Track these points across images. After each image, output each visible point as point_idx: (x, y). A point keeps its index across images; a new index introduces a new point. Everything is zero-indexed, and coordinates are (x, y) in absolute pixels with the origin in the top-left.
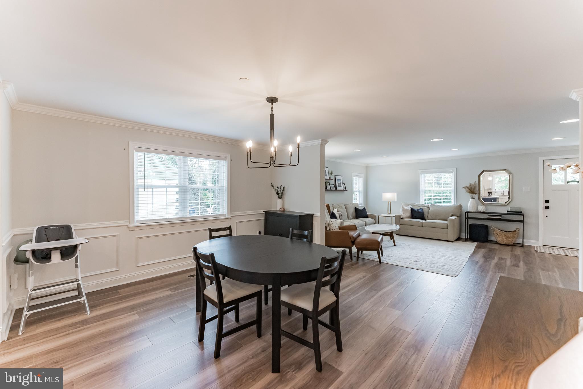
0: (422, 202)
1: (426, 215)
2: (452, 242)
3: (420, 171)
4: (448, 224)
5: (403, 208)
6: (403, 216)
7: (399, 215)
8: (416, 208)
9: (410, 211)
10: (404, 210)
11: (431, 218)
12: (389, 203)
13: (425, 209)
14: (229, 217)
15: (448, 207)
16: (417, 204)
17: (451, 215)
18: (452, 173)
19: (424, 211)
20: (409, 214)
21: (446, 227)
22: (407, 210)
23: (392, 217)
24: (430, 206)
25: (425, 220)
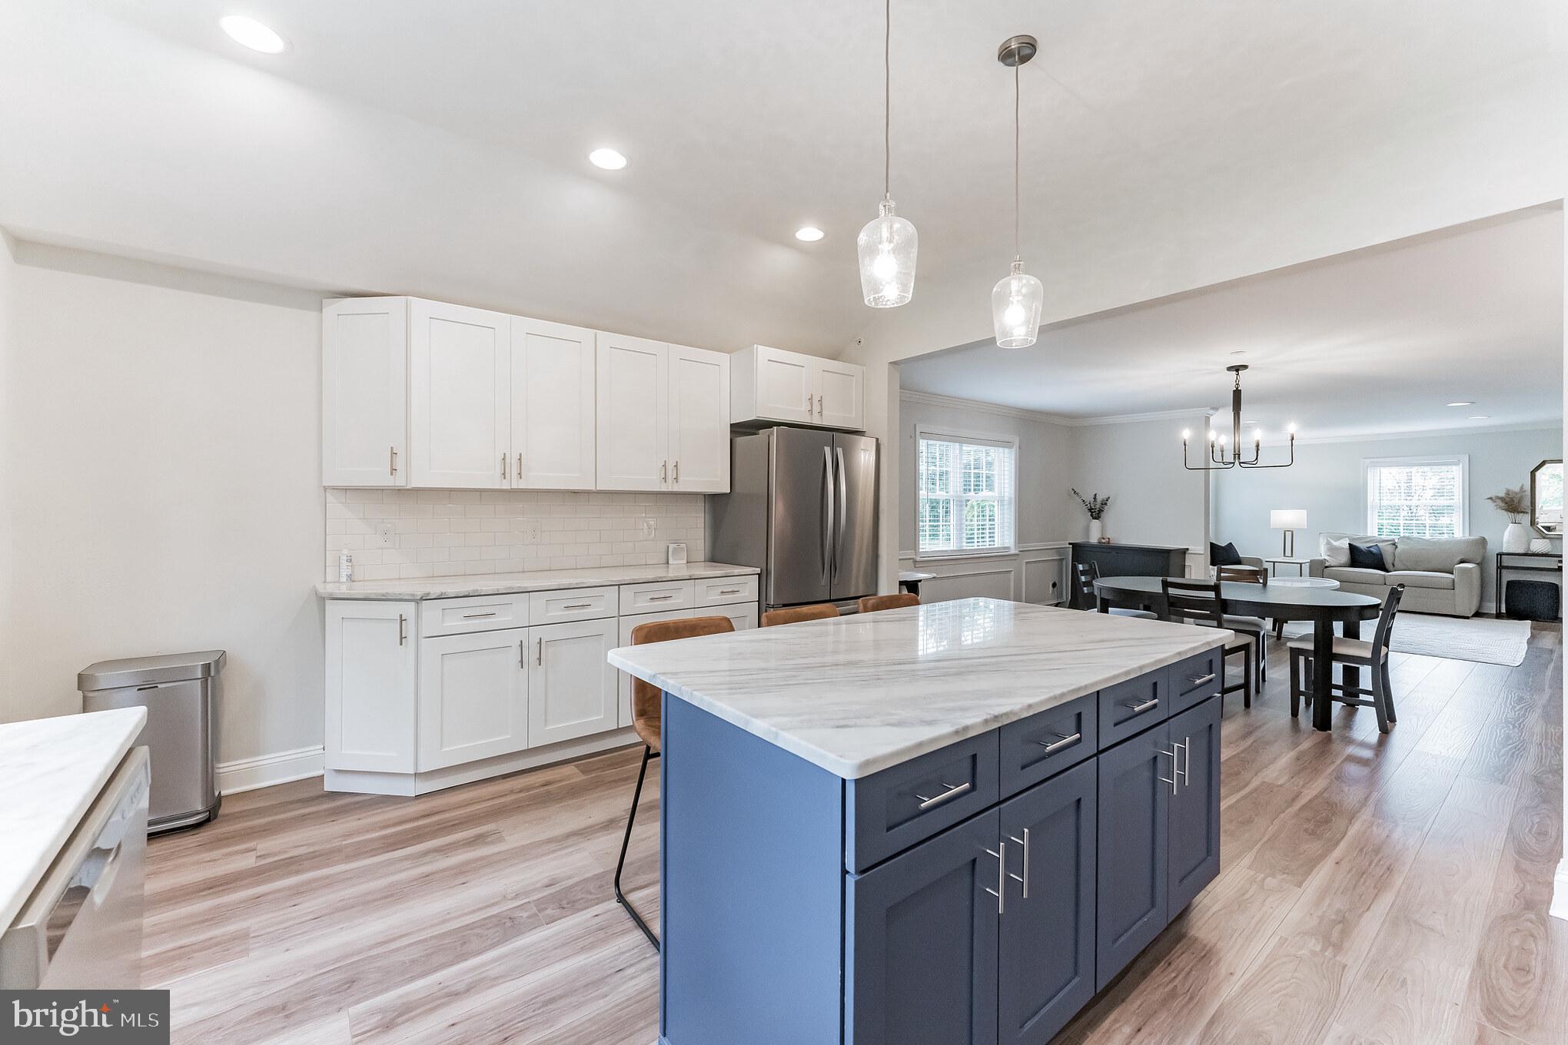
0: (1373, 531)
1: (1388, 560)
2: (1468, 618)
3: (1368, 461)
4: (1456, 580)
5: (1328, 543)
6: (1331, 561)
7: (1319, 560)
8: (1363, 546)
9: (1348, 551)
10: (1332, 550)
11: (1403, 567)
12: (1289, 536)
13: (1386, 549)
14: (1017, 552)
15: (1447, 542)
16: (1362, 535)
17: (1459, 558)
18: (1454, 468)
19: (1382, 552)
20: (1345, 558)
21: (1450, 585)
22: (1340, 549)
23: (1301, 564)
24: (1396, 541)
25: (1388, 572)
